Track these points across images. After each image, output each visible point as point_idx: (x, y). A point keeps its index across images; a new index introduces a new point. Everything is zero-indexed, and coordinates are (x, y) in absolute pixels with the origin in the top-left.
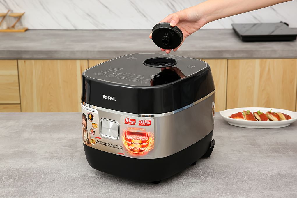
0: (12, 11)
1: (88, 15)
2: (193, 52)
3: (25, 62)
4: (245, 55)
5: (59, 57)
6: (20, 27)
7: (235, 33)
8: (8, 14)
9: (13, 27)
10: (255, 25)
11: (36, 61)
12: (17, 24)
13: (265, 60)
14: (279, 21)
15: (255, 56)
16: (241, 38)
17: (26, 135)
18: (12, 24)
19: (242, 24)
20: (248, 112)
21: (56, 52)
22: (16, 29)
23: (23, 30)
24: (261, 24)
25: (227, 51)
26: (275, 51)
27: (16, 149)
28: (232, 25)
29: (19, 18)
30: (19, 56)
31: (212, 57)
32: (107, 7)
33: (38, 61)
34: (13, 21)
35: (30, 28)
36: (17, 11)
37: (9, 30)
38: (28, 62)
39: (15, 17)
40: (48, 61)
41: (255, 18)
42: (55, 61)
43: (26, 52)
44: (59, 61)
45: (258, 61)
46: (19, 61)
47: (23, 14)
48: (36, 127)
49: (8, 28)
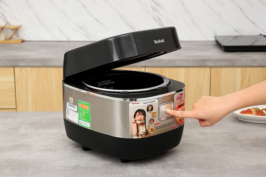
0: (9, 24)
1: (81, 28)
2: (178, 60)
3: (21, 69)
4: (227, 64)
5: (53, 65)
6: (17, 38)
7: (218, 44)
8: (6, 27)
9: (10, 38)
10: (236, 37)
11: (31, 68)
12: (14, 36)
13: (245, 68)
14: (259, 34)
15: (236, 65)
16: (223, 48)
17: (22, 131)
18: (9, 36)
19: (224, 37)
20: (257, 109)
21: (50, 60)
22: (13, 40)
23: (20, 42)
24: (242, 37)
25: (210, 60)
26: (255, 60)
27: (14, 143)
28: (215, 37)
29: (16, 30)
30: (15, 64)
31: (196, 65)
32: (98, 21)
33: (33, 68)
34: (10, 33)
35: (26, 39)
36: (15, 24)
37: (7, 42)
38: (24, 69)
39: (13, 29)
40: (43, 69)
41: (236, 31)
42: (49, 69)
43: (22, 60)
44: (53, 69)
45: (239, 70)
46: (16, 69)
47: (20, 27)
48: (32, 124)
49: (6, 39)
